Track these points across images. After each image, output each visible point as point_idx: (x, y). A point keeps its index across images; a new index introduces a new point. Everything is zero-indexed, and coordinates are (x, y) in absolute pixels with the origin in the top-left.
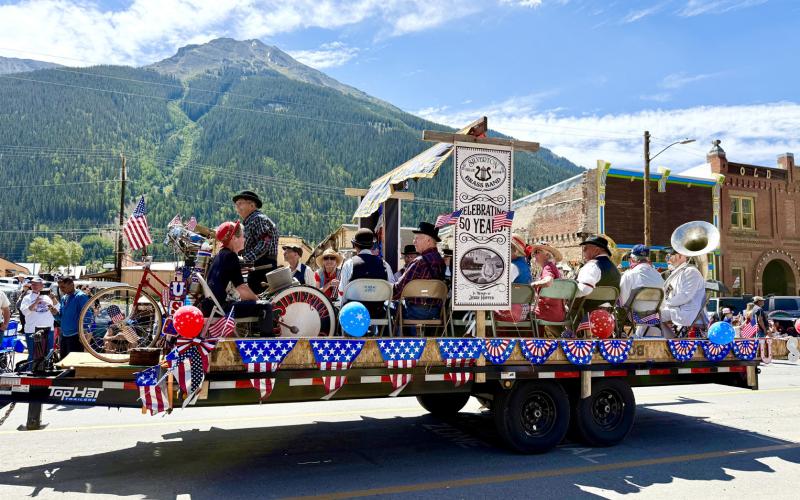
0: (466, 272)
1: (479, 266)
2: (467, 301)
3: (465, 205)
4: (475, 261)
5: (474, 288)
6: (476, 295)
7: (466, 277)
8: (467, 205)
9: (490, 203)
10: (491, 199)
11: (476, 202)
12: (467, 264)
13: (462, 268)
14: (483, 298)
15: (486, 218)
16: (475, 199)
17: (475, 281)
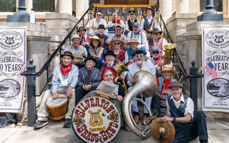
0: (211, 91)
1: (218, 88)
2: (212, 106)
3: (209, 56)
4: (216, 85)
5: (215, 99)
6: (217, 103)
7: (210, 93)
8: (210, 56)
9: (223, 55)
10: (224, 52)
11: (215, 54)
12: (211, 87)
13: (208, 89)
14: (221, 105)
15: (221, 62)
16: (215, 52)
17: (216, 96)
